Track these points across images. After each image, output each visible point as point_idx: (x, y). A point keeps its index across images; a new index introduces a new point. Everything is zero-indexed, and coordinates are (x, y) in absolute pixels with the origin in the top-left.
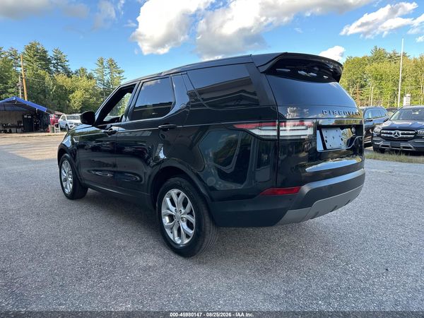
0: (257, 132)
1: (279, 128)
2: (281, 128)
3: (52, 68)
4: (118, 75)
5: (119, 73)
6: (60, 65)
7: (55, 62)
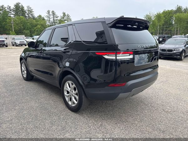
0: (106, 57)
1: (116, 55)
2: (117, 55)
3: (27, 15)
4: (56, 19)
5: (57, 17)
6: (30, 14)
7: (28, 12)
